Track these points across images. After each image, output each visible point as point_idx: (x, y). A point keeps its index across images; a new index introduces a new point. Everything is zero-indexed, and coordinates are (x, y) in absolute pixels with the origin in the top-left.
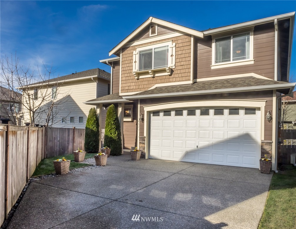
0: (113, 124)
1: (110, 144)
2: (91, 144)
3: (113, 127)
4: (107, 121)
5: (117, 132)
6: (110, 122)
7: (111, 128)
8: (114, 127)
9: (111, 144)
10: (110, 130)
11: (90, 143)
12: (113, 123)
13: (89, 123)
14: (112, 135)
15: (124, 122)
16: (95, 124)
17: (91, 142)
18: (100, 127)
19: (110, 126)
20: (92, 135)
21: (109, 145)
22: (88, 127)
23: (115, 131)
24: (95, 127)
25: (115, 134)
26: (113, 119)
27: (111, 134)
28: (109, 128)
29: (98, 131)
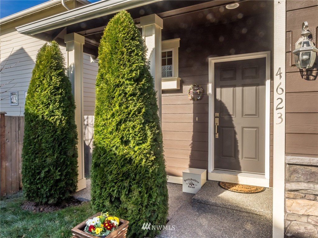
0: (133, 95)
1: (119, 193)
2: (42, 175)
3: (131, 108)
4: (103, 85)
5: (149, 133)
6: (118, 86)
7: (123, 116)
8: (139, 111)
9: (124, 192)
10: (119, 123)
11: (39, 173)
12: (129, 89)
13: (33, 96)
14: (131, 145)
15: (164, 92)
16: (55, 101)
17: (44, 167)
18: (77, 112)
19: (120, 105)
20: (47, 142)
21: (115, 194)
22: (31, 111)
23: (143, 129)
24: (58, 113)
25: (144, 140)
26: (131, 71)
27: (126, 143)
28: (113, 116)
29: (71, 126)
